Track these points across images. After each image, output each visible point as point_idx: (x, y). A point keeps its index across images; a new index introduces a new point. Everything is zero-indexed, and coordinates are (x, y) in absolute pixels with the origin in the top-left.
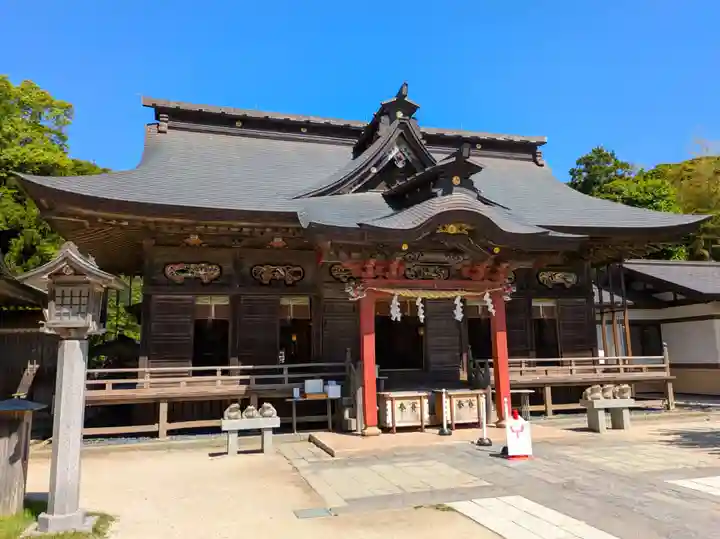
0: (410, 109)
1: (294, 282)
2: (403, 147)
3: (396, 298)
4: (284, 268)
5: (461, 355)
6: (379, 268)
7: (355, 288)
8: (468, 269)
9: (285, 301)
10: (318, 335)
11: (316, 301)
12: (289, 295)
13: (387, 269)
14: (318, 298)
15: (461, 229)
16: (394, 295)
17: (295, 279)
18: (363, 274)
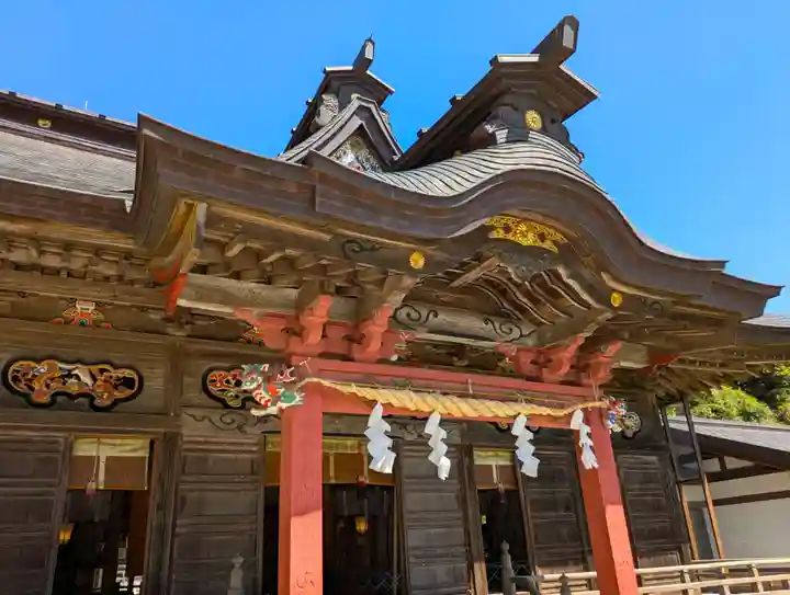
0: (379, 93)
1: (116, 402)
2: (364, 153)
3: (378, 412)
4: (95, 369)
5: (471, 568)
6: (336, 334)
7: (268, 379)
8: (531, 357)
9: (85, 448)
10: (162, 532)
11: (166, 446)
12: (99, 433)
13: (355, 338)
14: (171, 440)
15: (542, 237)
16: (373, 403)
17: (117, 394)
18: (295, 345)
